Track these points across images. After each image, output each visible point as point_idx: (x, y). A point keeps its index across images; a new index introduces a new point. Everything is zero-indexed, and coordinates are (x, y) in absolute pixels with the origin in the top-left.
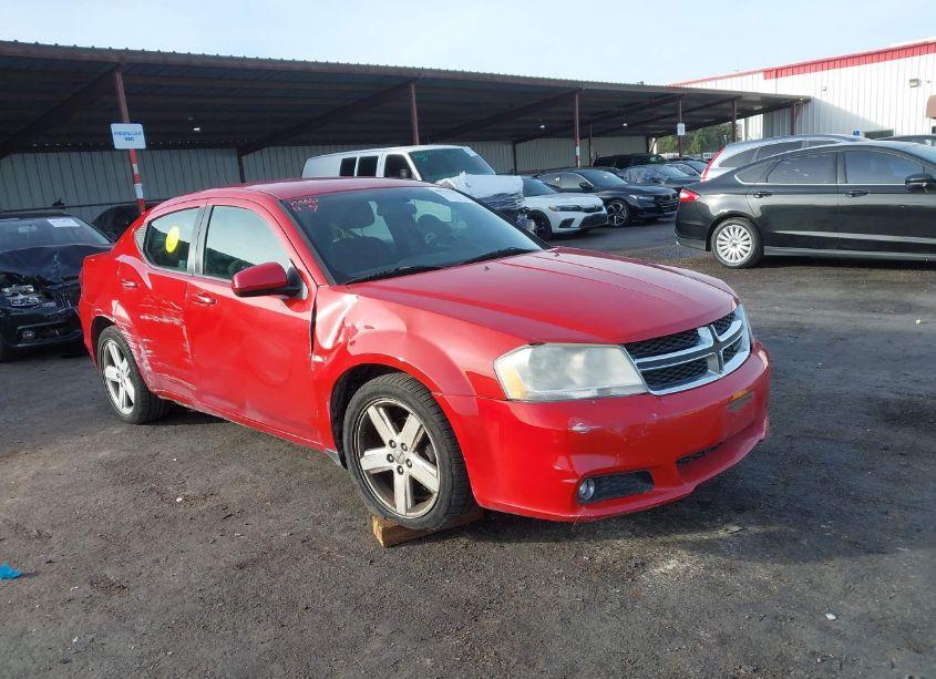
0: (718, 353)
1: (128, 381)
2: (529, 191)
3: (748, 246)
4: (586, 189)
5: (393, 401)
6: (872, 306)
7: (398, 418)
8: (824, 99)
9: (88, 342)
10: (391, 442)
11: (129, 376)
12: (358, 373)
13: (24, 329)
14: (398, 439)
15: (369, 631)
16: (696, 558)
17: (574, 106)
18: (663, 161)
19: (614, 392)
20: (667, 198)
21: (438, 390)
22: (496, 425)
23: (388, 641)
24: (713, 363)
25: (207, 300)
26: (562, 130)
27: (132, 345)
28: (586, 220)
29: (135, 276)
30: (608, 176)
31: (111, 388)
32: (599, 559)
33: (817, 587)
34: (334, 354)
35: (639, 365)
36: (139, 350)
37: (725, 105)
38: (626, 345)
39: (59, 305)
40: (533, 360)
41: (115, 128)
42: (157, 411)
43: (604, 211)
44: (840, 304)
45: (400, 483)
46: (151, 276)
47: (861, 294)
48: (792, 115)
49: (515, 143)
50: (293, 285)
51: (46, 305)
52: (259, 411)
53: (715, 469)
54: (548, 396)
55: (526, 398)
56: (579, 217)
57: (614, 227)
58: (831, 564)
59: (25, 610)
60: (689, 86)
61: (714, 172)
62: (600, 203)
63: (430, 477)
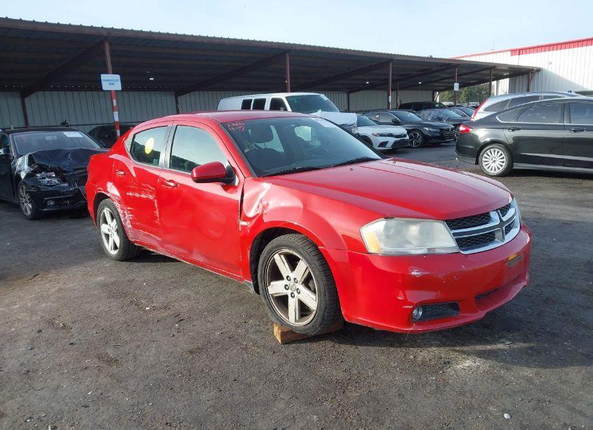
0: (502, 228)
1: (115, 234)
2: (360, 123)
3: (503, 162)
4: (396, 123)
5: (291, 252)
6: (586, 203)
7: (292, 262)
8: (550, 70)
9: (90, 208)
10: (288, 277)
11: (117, 230)
12: (269, 233)
13: (47, 200)
14: (292, 275)
15: (275, 397)
16: (483, 360)
17: (389, 70)
18: (444, 107)
19: (438, 251)
20: (448, 130)
21: (322, 245)
22: (360, 269)
23: (288, 403)
24: (498, 235)
25: (172, 184)
26: (379, 85)
27: (120, 210)
28: (396, 143)
29: (124, 168)
30: (411, 115)
31: (104, 237)
32: (419, 358)
33: (565, 382)
34: (254, 221)
35: (454, 234)
36: (124, 214)
37: (484, 72)
38: (446, 221)
39: (70, 185)
40: (386, 228)
41: (103, 77)
42: (133, 253)
43: (408, 137)
44: (565, 201)
45: (293, 304)
46: (135, 169)
47: (579, 196)
48: (529, 80)
49: (349, 93)
50: (229, 177)
51: (63, 185)
52: (203, 255)
53: (497, 303)
54: (395, 252)
55: (381, 253)
56: (392, 140)
57: (413, 148)
58: (573, 368)
59: (58, 373)
60: (462, 59)
61: (481, 114)
62: (405, 132)
63: (312, 301)
